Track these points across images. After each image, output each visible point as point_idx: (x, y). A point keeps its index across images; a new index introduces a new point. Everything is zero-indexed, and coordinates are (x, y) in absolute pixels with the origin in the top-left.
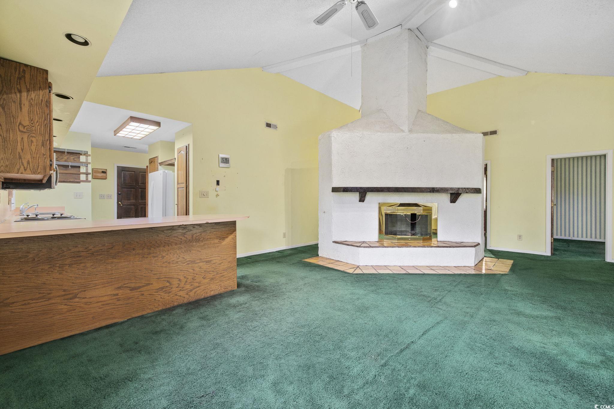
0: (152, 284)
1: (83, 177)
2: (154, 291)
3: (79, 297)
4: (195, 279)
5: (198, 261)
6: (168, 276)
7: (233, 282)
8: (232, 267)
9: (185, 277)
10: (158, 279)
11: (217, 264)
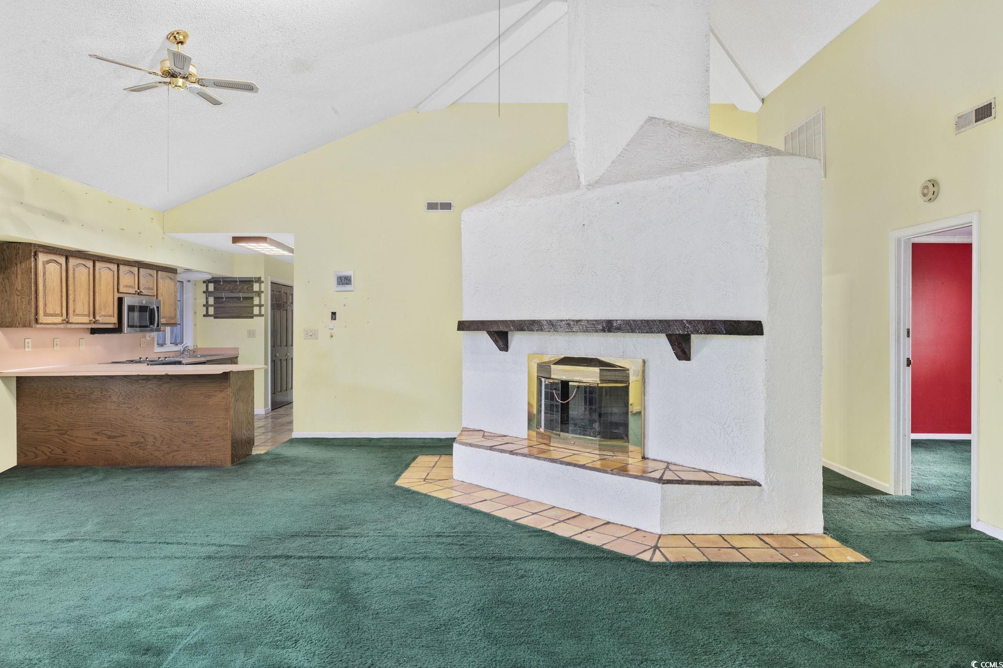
0: (127, 436)
1: (256, 310)
2: (129, 444)
3: (68, 435)
4: (173, 441)
5: (177, 420)
6: (143, 431)
7: (223, 456)
8: (223, 436)
9: (161, 436)
10: (133, 431)
11: (201, 428)
